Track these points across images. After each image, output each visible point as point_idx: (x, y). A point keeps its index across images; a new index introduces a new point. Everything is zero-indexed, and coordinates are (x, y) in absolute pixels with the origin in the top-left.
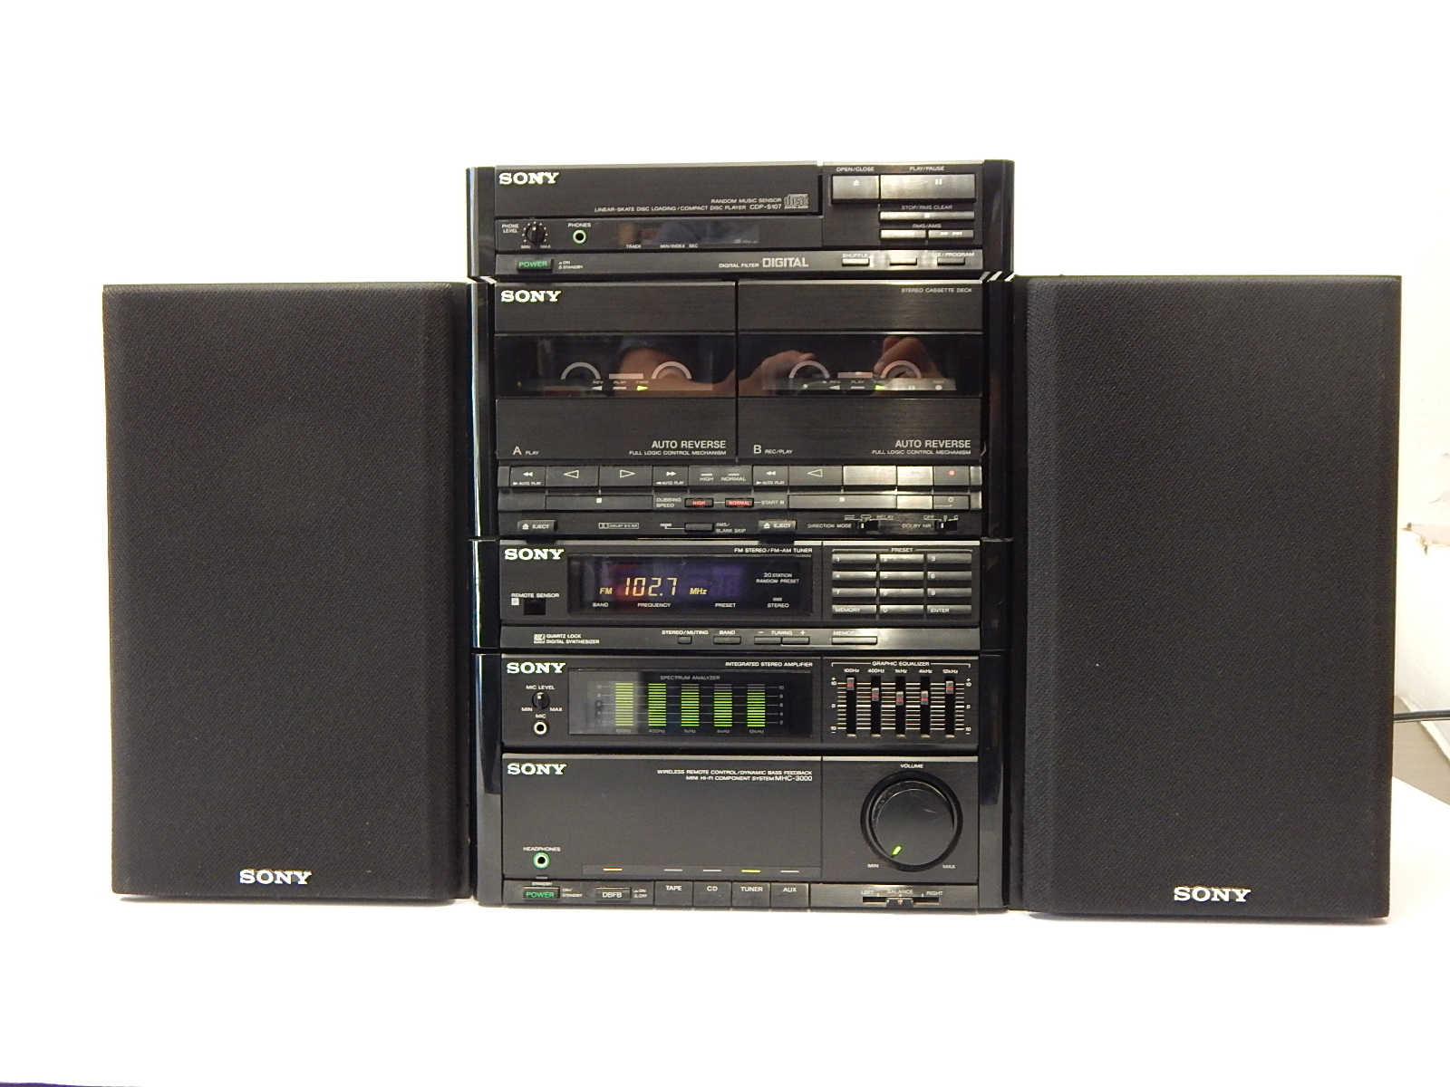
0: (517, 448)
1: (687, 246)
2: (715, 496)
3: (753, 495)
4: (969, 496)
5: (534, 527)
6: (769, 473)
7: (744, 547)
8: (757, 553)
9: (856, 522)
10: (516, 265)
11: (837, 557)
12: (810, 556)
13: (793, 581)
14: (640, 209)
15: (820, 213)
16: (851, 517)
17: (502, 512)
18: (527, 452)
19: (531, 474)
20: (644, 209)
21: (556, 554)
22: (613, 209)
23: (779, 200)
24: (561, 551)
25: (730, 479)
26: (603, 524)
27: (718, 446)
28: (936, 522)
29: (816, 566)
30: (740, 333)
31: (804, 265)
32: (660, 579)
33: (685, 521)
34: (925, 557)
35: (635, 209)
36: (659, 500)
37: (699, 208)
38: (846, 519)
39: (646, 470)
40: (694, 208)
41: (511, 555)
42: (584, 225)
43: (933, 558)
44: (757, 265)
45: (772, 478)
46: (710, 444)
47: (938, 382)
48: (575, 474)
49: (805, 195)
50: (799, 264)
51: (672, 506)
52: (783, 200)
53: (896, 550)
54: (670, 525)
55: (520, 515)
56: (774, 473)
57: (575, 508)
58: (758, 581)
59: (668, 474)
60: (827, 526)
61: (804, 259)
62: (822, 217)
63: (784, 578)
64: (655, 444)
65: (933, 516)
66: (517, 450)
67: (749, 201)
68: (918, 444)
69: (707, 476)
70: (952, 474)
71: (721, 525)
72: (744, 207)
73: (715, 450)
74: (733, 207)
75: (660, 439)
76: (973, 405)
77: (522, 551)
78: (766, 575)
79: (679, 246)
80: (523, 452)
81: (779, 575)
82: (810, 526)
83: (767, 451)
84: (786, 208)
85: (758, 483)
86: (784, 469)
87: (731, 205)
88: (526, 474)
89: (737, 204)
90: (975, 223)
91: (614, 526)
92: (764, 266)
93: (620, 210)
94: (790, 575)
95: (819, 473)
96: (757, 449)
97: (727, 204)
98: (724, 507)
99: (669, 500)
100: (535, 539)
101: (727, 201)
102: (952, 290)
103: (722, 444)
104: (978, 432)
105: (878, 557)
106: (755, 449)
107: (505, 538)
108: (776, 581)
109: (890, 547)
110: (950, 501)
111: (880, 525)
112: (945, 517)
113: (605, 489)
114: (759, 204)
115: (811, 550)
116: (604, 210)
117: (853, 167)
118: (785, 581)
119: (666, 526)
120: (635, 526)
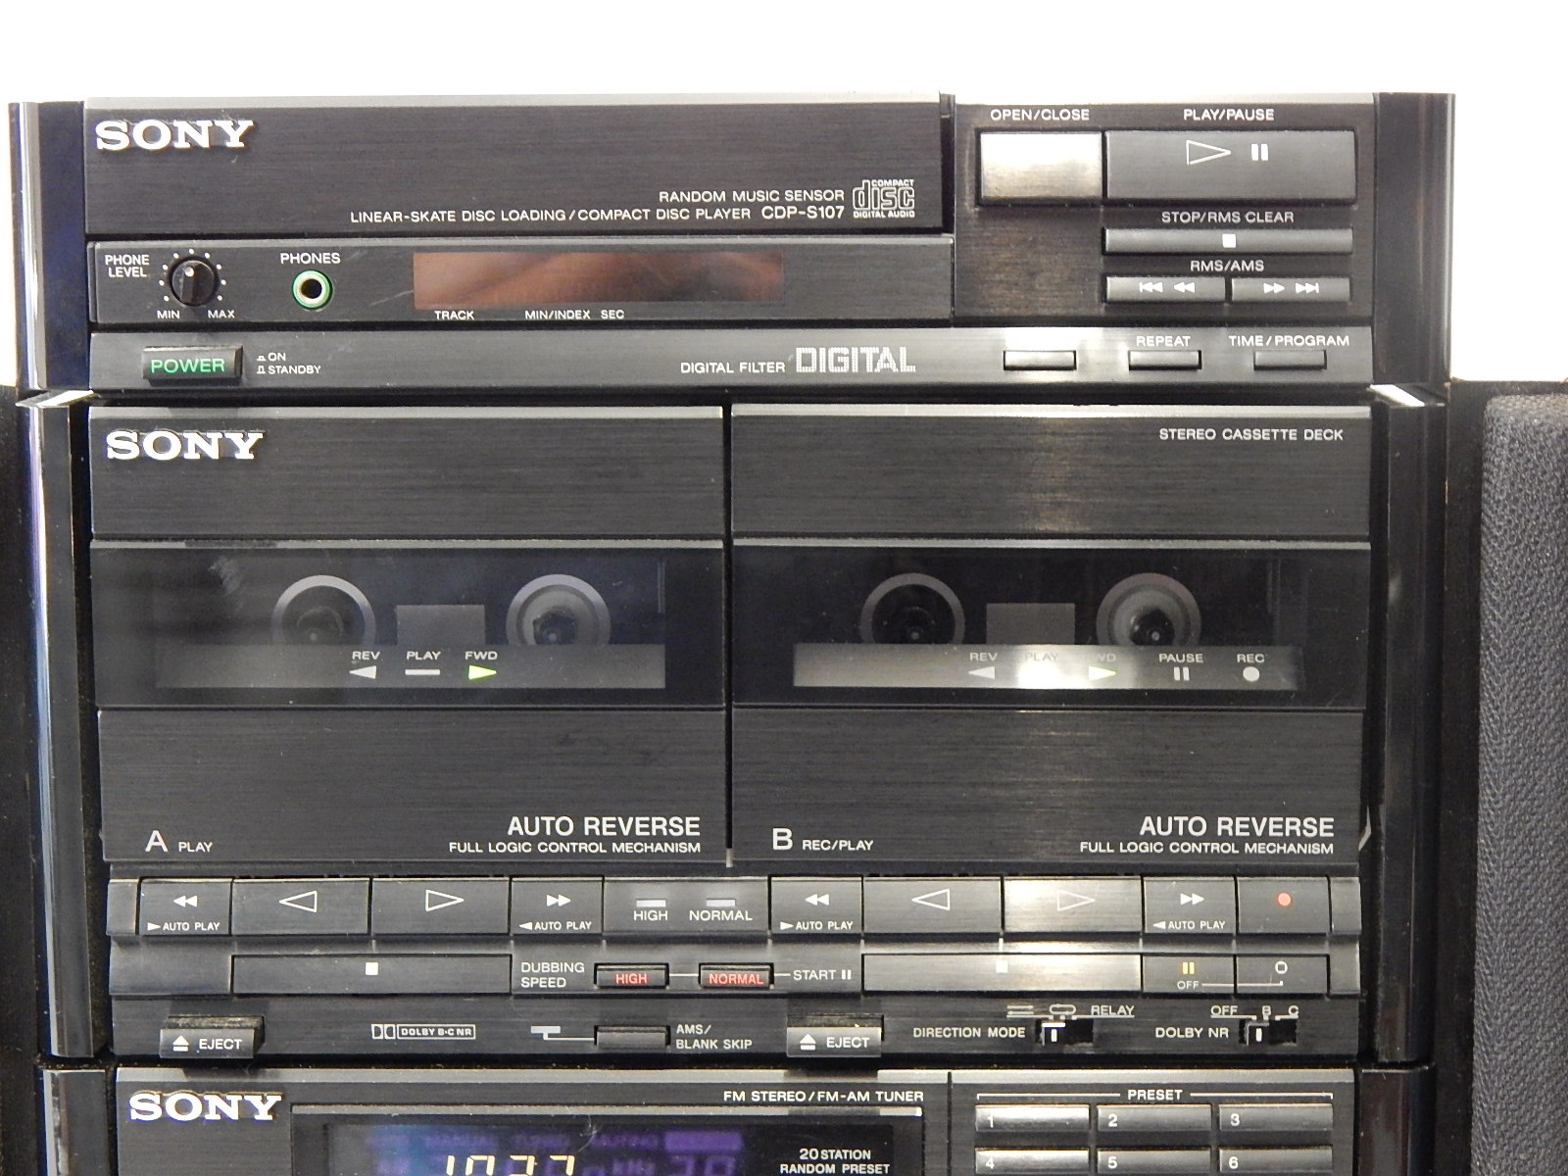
0: (156, 833)
1: (595, 313)
2: (670, 955)
3: (769, 953)
4: (1328, 957)
5: (202, 1044)
6: (813, 900)
7: (748, 1088)
8: (782, 1104)
9: (1039, 1022)
10: (143, 360)
11: (990, 1114)
12: (918, 1112)
13: (876, 1169)
14: (469, 216)
15: (947, 227)
16: (1027, 1011)
17: (119, 998)
18: (182, 845)
19: (193, 901)
20: (482, 216)
21: (263, 1107)
22: (398, 216)
23: (839, 194)
24: (273, 1099)
25: (713, 915)
26: (384, 1027)
27: (682, 831)
28: (1242, 1022)
29: (935, 1140)
30: (737, 542)
31: (905, 368)
32: (531, 1161)
33: (595, 1021)
34: (1215, 1117)
35: (458, 216)
36: (526, 967)
37: (625, 215)
38: (1011, 1015)
39: (492, 890)
40: (612, 215)
41: (143, 1107)
42: (324, 258)
43: (1234, 1116)
44: (781, 366)
45: (820, 913)
46: (659, 824)
47: (1249, 658)
48: (308, 902)
49: (905, 184)
50: (892, 365)
51: (561, 984)
52: (848, 195)
53: (1141, 1093)
54: (557, 1030)
55: (166, 1006)
56: (825, 900)
57: (309, 990)
58: (784, 1168)
59: (551, 901)
60: (962, 1032)
61: (903, 351)
62: (947, 239)
63: (854, 1161)
64: (515, 825)
65: (1233, 1009)
66: (156, 840)
67: (760, 196)
68: (1197, 826)
69: (651, 904)
70: (1285, 896)
71: (690, 1030)
72: (746, 212)
73: (670, 839)
74: (718, 213)
75: (530, 810)
76: (1344, 726)
77: (173, 1099)
78: (805, 1153)
79: (577, 315)
80: (172, 845)
81: (839, 1154)
82: (918, 1033)
83: (806, 844)
84: (856, 215)
85: (784, 926)
86: (850, 886)
87: (712, 207)
88: (181, 901)
89: (729, 204)
90: (1353, 256)
91: (412, 1032)
92: (800, 369)
93: (418, 217)
94: (866, 1154)
95: (941, 900)
96: (781, 838)
97: (701, 205)
98: (698, 989)
99: (554, 967)
100: (202, 1067)
101: (701, 197)
102: (1292, 434)
103: (690, 825)
104: (1353, 797)
105: (1093, 1113)
106: (776, 839)
107: (131, 1061)
108: (831, 1169)
109: (1122, 1088)
110: (1279, 972)
111: (1095, 1030)
112: (1266, 1011)
113: (386, 940)
114: (786, 204)
115: (920, 1095)
116: (376, 217)
117: (1035, 109)
118: (854, 1168)
119: (546, 1031)
120: (466, 1032)
